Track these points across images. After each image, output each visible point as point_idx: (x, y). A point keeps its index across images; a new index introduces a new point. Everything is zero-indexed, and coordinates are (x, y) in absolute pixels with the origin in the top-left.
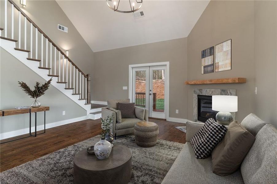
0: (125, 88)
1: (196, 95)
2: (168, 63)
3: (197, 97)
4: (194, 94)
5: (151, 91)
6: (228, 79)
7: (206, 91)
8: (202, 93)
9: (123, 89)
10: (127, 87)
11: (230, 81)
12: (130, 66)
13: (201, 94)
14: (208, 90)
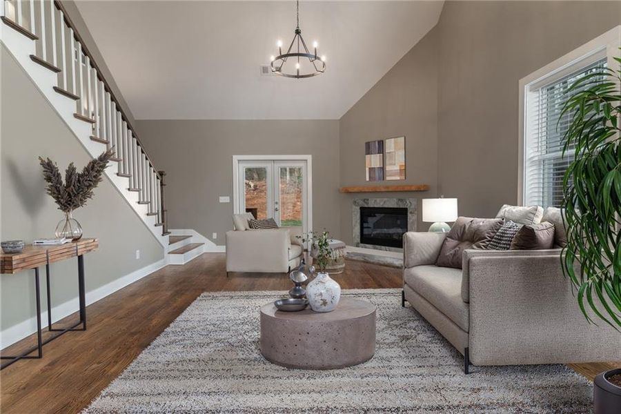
0: (224, 199)
1: (358, 209)
2: (309, 158)
3: (359, 210)
4: (354, 207)
5: (277, 203)
6: (411, 186)
7: (375, 201)
8: (367, 204)
9: (221, 201)
10: (228, 198)
11: (413, 189)
12: (236, 158)
13: (366, 206)
14: (378, 200)
